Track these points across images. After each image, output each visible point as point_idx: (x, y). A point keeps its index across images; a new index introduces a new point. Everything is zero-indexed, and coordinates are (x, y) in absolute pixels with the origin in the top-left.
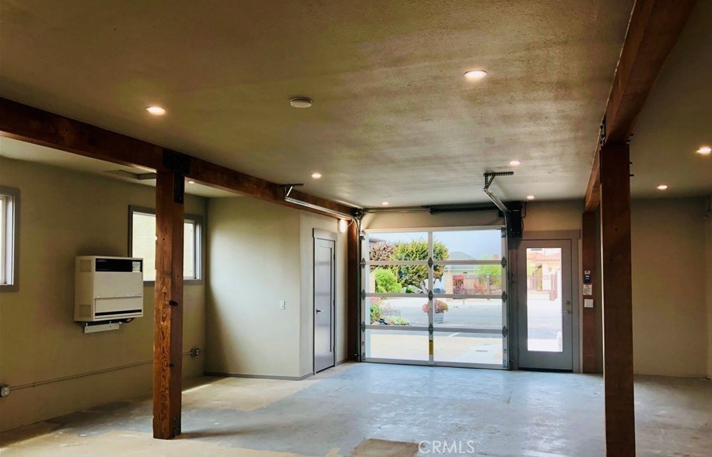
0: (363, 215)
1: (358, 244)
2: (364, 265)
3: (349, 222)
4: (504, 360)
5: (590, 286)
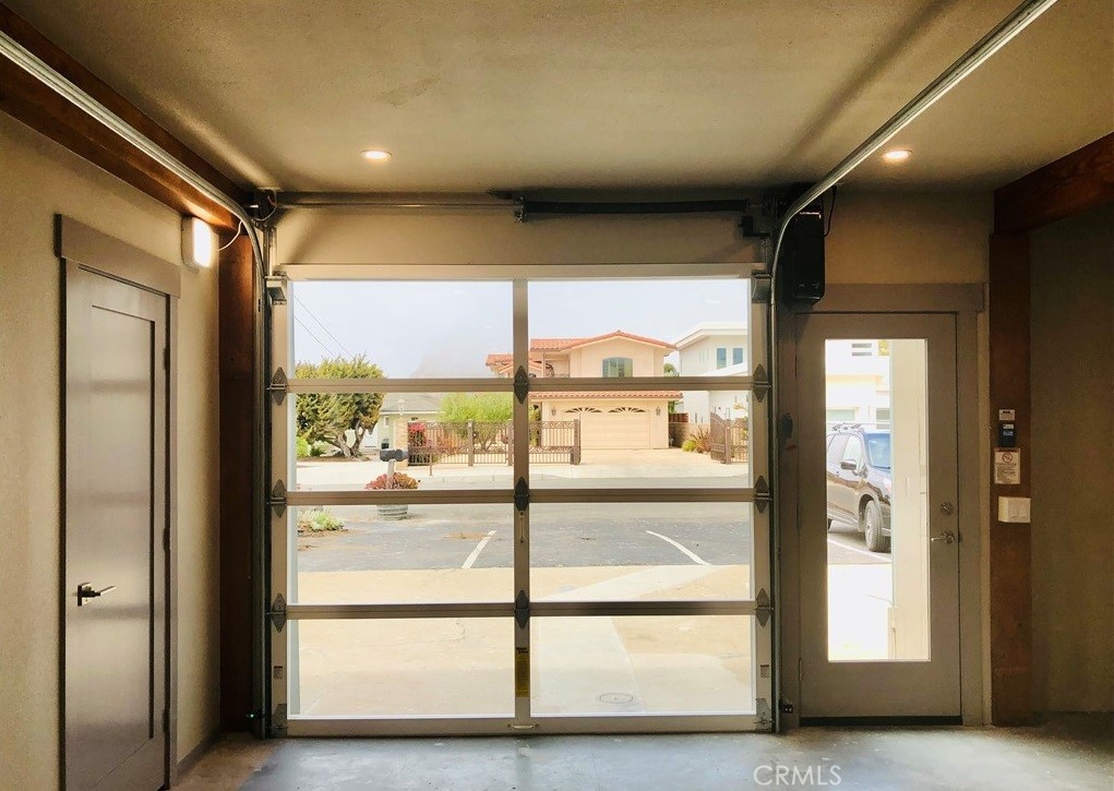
0: (279, 215)
1: (259, 316)
2: (282, 395)
3: (223, 234)
4: (760, 701)
5: (1016, 457)
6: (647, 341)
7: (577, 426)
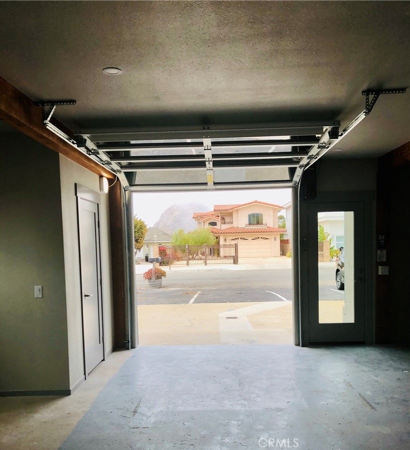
1: (124, 209)
3: (109, 181)
5: (385, 252)
6: (270, 205)
7: (236, 246)
